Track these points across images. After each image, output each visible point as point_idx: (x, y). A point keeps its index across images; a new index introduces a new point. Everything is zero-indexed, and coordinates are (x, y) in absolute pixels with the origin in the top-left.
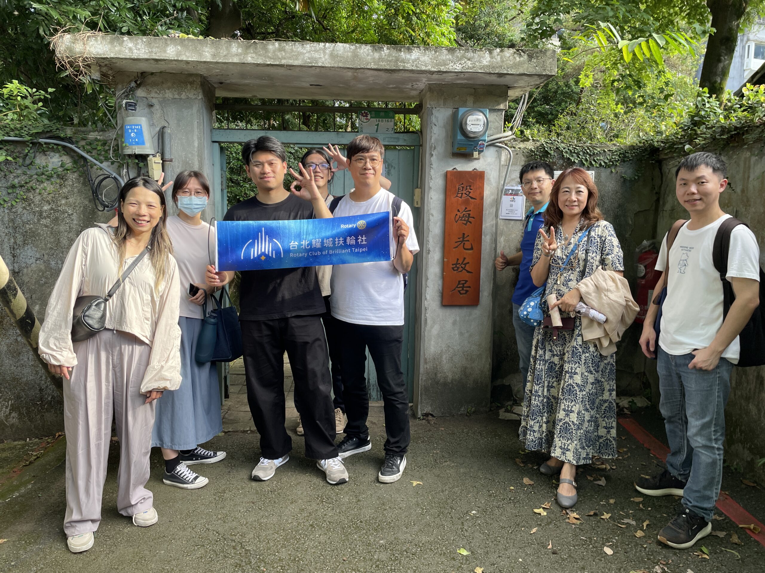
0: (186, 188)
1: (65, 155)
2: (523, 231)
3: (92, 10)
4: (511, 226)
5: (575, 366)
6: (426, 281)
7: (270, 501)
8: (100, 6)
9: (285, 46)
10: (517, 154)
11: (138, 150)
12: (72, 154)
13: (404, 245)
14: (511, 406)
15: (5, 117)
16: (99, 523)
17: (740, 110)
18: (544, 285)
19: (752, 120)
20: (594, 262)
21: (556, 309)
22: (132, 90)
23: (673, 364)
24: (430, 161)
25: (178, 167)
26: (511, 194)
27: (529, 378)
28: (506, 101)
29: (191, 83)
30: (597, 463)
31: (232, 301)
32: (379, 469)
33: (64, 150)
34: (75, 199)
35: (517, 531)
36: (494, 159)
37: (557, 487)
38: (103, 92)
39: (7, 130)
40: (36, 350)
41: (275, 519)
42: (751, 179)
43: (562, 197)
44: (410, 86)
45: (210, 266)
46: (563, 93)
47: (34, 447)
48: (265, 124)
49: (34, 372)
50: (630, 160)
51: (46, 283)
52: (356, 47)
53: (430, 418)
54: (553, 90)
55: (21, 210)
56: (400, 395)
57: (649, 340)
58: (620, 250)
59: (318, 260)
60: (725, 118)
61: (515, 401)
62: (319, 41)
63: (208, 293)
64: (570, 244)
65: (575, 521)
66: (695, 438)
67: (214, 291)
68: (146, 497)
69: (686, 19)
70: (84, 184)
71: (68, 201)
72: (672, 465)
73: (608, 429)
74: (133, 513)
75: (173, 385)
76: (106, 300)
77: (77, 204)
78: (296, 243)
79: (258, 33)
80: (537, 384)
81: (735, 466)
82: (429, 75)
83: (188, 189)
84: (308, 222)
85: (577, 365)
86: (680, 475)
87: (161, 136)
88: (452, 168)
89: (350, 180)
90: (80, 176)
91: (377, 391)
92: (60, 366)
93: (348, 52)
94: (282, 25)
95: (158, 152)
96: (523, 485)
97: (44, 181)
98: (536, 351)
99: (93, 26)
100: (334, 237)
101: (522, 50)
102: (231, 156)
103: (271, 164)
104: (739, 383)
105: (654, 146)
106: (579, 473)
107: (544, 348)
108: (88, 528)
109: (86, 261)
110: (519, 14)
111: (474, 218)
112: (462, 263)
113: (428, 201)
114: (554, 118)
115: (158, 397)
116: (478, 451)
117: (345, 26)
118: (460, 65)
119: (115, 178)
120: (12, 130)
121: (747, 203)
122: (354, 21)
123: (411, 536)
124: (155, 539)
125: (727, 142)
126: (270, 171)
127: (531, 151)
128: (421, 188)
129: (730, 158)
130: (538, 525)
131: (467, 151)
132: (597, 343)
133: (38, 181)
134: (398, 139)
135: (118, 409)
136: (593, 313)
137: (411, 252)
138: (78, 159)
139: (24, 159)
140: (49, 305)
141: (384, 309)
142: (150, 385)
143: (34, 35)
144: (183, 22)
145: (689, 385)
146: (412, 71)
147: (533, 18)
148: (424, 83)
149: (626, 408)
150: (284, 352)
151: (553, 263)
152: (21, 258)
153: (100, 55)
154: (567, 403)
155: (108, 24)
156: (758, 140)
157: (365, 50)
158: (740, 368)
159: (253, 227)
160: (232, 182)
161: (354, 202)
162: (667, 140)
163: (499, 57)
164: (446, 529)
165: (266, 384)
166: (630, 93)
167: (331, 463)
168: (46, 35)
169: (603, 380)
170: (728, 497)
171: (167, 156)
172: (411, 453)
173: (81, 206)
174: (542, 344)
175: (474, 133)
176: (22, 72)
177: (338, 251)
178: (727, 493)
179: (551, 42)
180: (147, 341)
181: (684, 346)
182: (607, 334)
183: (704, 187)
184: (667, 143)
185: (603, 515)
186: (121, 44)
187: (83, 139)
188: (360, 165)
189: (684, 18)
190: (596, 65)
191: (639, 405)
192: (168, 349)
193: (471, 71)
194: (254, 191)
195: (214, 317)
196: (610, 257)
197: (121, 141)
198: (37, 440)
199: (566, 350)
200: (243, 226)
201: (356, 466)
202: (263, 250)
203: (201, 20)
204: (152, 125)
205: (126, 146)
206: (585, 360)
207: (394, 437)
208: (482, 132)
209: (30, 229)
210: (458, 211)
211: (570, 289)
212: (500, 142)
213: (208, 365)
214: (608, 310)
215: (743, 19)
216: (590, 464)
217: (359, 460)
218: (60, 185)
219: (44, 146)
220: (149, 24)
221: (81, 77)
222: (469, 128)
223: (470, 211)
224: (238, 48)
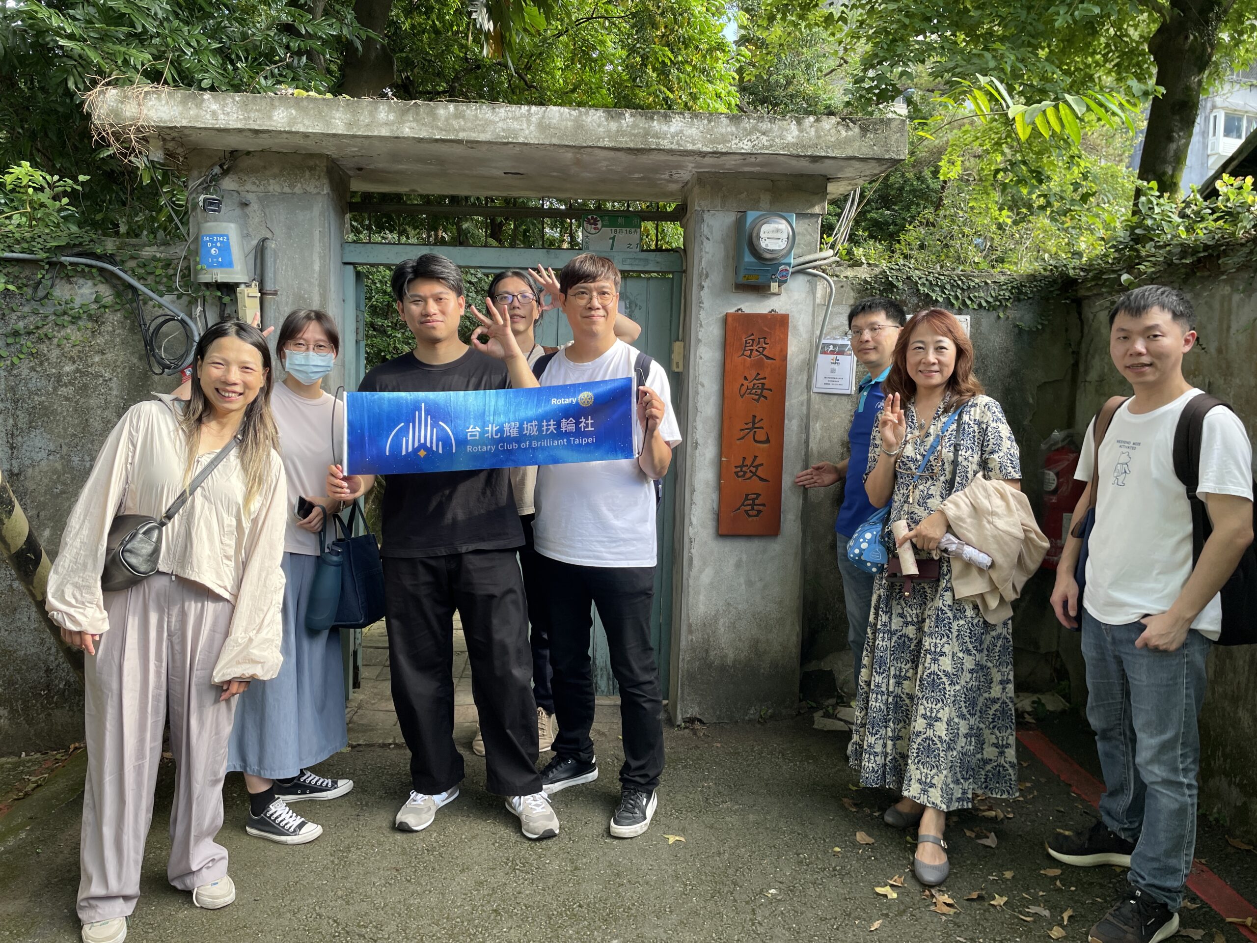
0: (301, 338)
1: (103, 283)
2: (852, 413)
3: (156, 52)
4: (832, 403)
5: (942, 642)
6: (692, 494)
7: (425, 868)
8: (167, 46)
9: (464, 111)
10: (842, 287)
11: (222, 277)
12: (115, 281)
13: (655, 433)
14: (835, 707)
15: (7, 222)
16: (136, 901)
17: (1211, 218)
18: (889, 502)
19: (1233, 234)
20: (969, 464)
21: (908, 545)
22: (215, 179)
23: (1109, 639)
24: (700, 297)
25: (287, 303)
26: (832, 352)
27: (865, 661)
28: (824, 201)
29: (311, 169)
30: (982, 808)
31: (369, 525)
32: (612, 814)
33: (100, 275)
34: (116, 355)
35: (846, 925)
36: (804, 295)
37: (914, 848)
38: (167, 183)
39: (10, 241)
40: (41, 604)
41: (433, 899)
42: (1233, 330)
43: (912, 358)
44: (666, 176)
45: (333, 467)
46: (914, 191)
47: (32, 768)
48: (429, 236)
49: (38, 641)
50: (1029, 298)
51: (63, 492)
52: (580, 112)
53: (697, 726)
54: (897, 186)
55: (25, 372)
56: (647, 687)
57: (1067, 597)
58: (1014, 444)
59: (513, 458)
60: (1187, 230)
61: (840, 697)
62: (519, 103)
63: (328, 512)
64: (928, 435)
65: (946, 909)
66: (1149, 768)
67: (338, 509)
68: (216, 857)
69: (1113, 74)
70: (132, 330)
71: (104, 357)
72: (1109, 813)
73: (1001, 748)
74: (193, 885)
75: (268, 671)
76: (163, 524)
77: (118, 363)
78: (478, 429)
79: (420, 92)
80: (880, 674)
81: (1216, 816)
82: (698, 159)
83: (304, 339)
84: (497, 394)
85: (945, 639)
86: (1124, 830)
87: (260, 253)
88: (736, 309)
89: (566, 328)
90: (125, 317)
91: (608, 679)
92: (80, 633)
93: (567, 120)
94: (459, 79)
95: (254, 279)
96: (856, 845)
97: (66, 324)
98: (877, 614)
99: (154, 76)
100: (540, 419)
101: (850, 120)
102: (373, 287)
103: (438, 299)
104: (1220, 673)
105: (1068, 276)
106: (952, 824)
107: (889, 612)
108: (118, 910)
109: (133, 457)
110: (841, 65)
111: (770, 390)
112: (751, 466)
113: (695, 361)
114: (899, 231)
115: (241, 690)
116: (778, 785)
117: (561, 81)
118: (749, 143)
119: (182, 322)
120: (18, 242)
121: (1227, 371)
122: (576, 74)
123: (665, 932)
124: (230, 931)
125: (1193, 270)
126: (437, 312)
127: (865, 281)
128: (683, 340)
129: (1197, 296)
130: (882, 915)
131: (760, 281)
132: (978, 604)
133: (57, 325)
134: (646, 260)
135: (174, 706)
136: (969, 552)
137: (667, 443)
138: (125, 291)
139: (36, 288)
140: (68, 528)
141: (624, 540)
142: (229, 670)
143: (60, 91)
144: (301, 73)
145: (1137, 677)
146: (671, 152)
147: (865, 70)
148: (690, 171)
149: (1028, 713)
150: (454, 611)
151: (900, 467)
152: (24, 451)
153: (165, 122)
154: (930, 705)
155: (179, 74)
156: (1243, 267)
157: (595, 117)
158: (1221, 647)
159: (407, 402)
160: (375, 330)
161: (572, 363)
162: (1091, 265)
163: (813, 129)
164: (725, 920)
165: (423, 665)
166: (1025, 191)
167: (529, 801)
168: (79, 90)
169: (989, 664)
170: (1204, 868)
171: (269, 287)
172: (664, 786)
173: (125, 367)
174: (887, 603)
175: (772, 251)
176: (38, 151)
177: (545, 443)
178: (1203, 861)
179: (892, 109)
180: (226, 595)
181: (1126, 608)
182: (994, 588)
183: (1158, 343)
184: (1090, 271)
185: (994, 898)
186: (199, 105)
187: (132, 258)
188: (583, 302)
189: (1109, 72)
190: (966, 145)
191: (1050, 707)
192: (262, 610)
193: (766, 152)
194: (410, 344)
195: (338, 554)
196: (995, 456)
197: (195, 261)
198: (38, 755)
199: (927, 613)
200: (389, 400)
201: (572, 807)
202: (422, 441)
203: (329, 72)
204: (245, 236)
205: (202, 269)
206: (958, 631)
207: (636, 758)
208: (785, 251)
209: (40, 403)
210: (746, 378)
211: (930, 511)
212: (814, 268)
213: (325, 634)
214: (995, 546)
215: (1207, 72)
216: (968, 809)
217: (577, 798)
218: (93, 332)
219: (69, 268)
220: (246, 76)
221: (132, 158)
222: (763, 244)
223: (765, 378)
224: (389, 112)
